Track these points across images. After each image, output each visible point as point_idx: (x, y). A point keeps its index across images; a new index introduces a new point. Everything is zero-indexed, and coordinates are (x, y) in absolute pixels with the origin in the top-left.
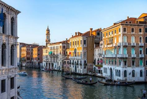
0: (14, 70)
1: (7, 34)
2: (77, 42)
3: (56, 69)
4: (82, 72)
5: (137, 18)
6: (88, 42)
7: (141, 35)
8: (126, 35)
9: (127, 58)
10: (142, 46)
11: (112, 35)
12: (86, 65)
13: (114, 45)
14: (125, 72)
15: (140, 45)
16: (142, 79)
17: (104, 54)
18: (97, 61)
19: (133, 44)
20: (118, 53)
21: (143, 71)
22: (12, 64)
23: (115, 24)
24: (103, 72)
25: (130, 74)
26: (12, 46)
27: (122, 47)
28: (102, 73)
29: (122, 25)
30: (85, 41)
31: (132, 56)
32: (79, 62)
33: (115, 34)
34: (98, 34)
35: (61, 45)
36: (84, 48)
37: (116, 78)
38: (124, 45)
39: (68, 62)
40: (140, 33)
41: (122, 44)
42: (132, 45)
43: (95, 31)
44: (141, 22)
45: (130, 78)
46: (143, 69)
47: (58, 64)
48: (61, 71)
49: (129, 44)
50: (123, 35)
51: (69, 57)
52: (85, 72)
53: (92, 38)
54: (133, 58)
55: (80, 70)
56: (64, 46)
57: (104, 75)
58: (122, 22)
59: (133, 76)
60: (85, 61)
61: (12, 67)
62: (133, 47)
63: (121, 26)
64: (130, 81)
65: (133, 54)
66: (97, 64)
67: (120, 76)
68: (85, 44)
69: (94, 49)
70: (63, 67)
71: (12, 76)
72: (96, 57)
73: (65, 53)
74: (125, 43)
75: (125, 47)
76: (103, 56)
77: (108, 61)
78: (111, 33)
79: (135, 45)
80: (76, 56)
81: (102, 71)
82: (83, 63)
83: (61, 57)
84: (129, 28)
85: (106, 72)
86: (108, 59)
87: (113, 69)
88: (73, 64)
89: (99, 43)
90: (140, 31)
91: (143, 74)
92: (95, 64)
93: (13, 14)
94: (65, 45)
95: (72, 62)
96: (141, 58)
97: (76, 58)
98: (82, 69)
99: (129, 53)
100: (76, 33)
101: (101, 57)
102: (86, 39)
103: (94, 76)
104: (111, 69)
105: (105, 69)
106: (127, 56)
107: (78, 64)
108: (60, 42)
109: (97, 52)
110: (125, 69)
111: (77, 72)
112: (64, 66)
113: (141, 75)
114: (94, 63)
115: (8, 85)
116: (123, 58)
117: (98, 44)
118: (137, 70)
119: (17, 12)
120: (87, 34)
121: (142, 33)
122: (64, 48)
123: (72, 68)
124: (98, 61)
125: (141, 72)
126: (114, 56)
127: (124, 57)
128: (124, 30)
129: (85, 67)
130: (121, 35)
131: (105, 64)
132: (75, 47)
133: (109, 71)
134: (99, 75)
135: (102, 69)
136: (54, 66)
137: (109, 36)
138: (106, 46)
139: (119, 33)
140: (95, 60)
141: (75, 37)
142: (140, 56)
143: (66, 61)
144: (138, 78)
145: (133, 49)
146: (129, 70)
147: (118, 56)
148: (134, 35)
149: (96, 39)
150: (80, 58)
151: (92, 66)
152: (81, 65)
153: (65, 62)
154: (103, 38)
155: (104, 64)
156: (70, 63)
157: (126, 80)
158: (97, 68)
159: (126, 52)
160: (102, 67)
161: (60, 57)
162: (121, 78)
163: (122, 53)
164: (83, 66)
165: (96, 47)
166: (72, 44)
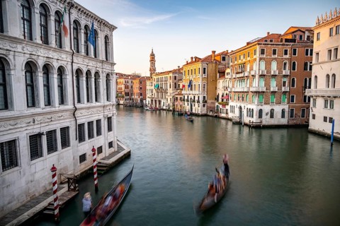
0: (111, 108)
1: (101, 59)
2: (193, 71)
3: (164, 108)
4: (199, 112)
5: (282, 34)
6: (209, 70)
7: (286, 59)
8: (264, 59)
9: (264, 92)
10: (287, 76)
11: (244, 60)
12: (206, 102)
13: (246, 74)
14: (261, 111)
15: (284, 73)
16: (284, 121)
17: (231, 86)
18: (220, 97)
19: (274, 72)
20: (251, 85)
21: (287, 110)
22: (108, 99)
23: (248, 44)
24: (229, 111)
25: (267, 114)
26: (108, 75)
27: (257, 76)
28: (227, 113)
29: (259, 44)
30: (205, 69)
31: (272, 90)
32: (196, 99)
33: (249, 59)
34: (224, 59)
35: (171, 75)
36: (203, 79)
37: (246, 120)
38: (260, 73)
39: (181, 98)
40: (285, 57)
41: (257, 73)
42: (272, 73)
43: (219, 55)
44: (287, 40)
45: (266, 120)
46: (286, 107)
47: (166, 102)
48: (171, 111)
49: (269, 71)
50: (260, 59)
51: (183, 92)
52: (204, 112)
53: (214, 65)
54: (272, 92)
55: (198, 109)
56: (175, 77)
57: (230, 115)
58: (259, 41)
59: (272, 116)
60: (204, 97)
61: (108, 103)
62: (274, 76)
63: (258, 47)
64: (267, 124)
65: (274, 86)
66: (220, 100)
67: (252, 117)
68: (204, 73)
69: (216, 81)
70: (174, 105)
71: (109, 116)
72: (220, 92)
73: (176, 86)
74: (262, 71)
75: (262, 76)
76: (229, 90)
77: (236, 97)
78: (242, 57)
79: (277, 73)
80: (191, 90)
81: (227, 110)
82: (201, 100)
83: (172, 92)
84: (269, 49)
85: (233, 111)
86: (237, 94)
87: (243, 108)
88: (188, 101)
89: (224, 72)
90: (286, 54)
91: (286, 114)
92: (218, 101)
93: (107, 31)
94: (177, 75)
95: (186, 98)
96: (285, 93)
97: (191, 92)
98: (199, 108)
99: (268, 85)
100: (192, 58)
101: (226, 92)
102: (205, 66)
103: (216, 116)
104: (240, 108)
105: (232, 107)
106: (265, 90)
107: (194, 101)
108: (170, 71)
109: (221, 84)
110: (260, 107)
111: (194, 111)
112: (176, 104)
113: (283, 116)
114: (217, 99)
115: (104, 126)
116: (259, 92)
117: (222, 74)
118: (278, 109)
119: (112, 28)
120: (207, 60)
121: (288, 56)
122: (175, 79)
123: (187, 107)
124: (222, 96)
125: (283, 111)
126: (246, 90)
127: (261, 90)
128: (262, 52)
129: (204, 106)
130: (258, 60)
131: (232, 101)
132: (191, 78)
133: (237, 111)
134: (223, 115)
135: (228, 107)
136: (162, 104)
137: (240, 62)
138: (234, 76)
139: (255, 57)
140: (218, 96)
141: (191, 63)
142: (283, 89)
143: (179, 97)
144: (278, 120)
145: (274, 79)
146: (266, 109)
147: (252, 89)
148: (275, 59)
149: (220, 66)
150: (198, 93)
151: (214, 103)
152: (198, 102)
153: (177, 98)
154: (231, 64)
155: (230, 101)
156: (184, 100)
157: (261, 122)
158: (221, 106)
159: (263, 83)
160: (228, 105)
161: (170, 91)
162: (255, 119)
163: (257, 85)
164: (201, 104)
165: (220, 77)
166: (187, 73)
